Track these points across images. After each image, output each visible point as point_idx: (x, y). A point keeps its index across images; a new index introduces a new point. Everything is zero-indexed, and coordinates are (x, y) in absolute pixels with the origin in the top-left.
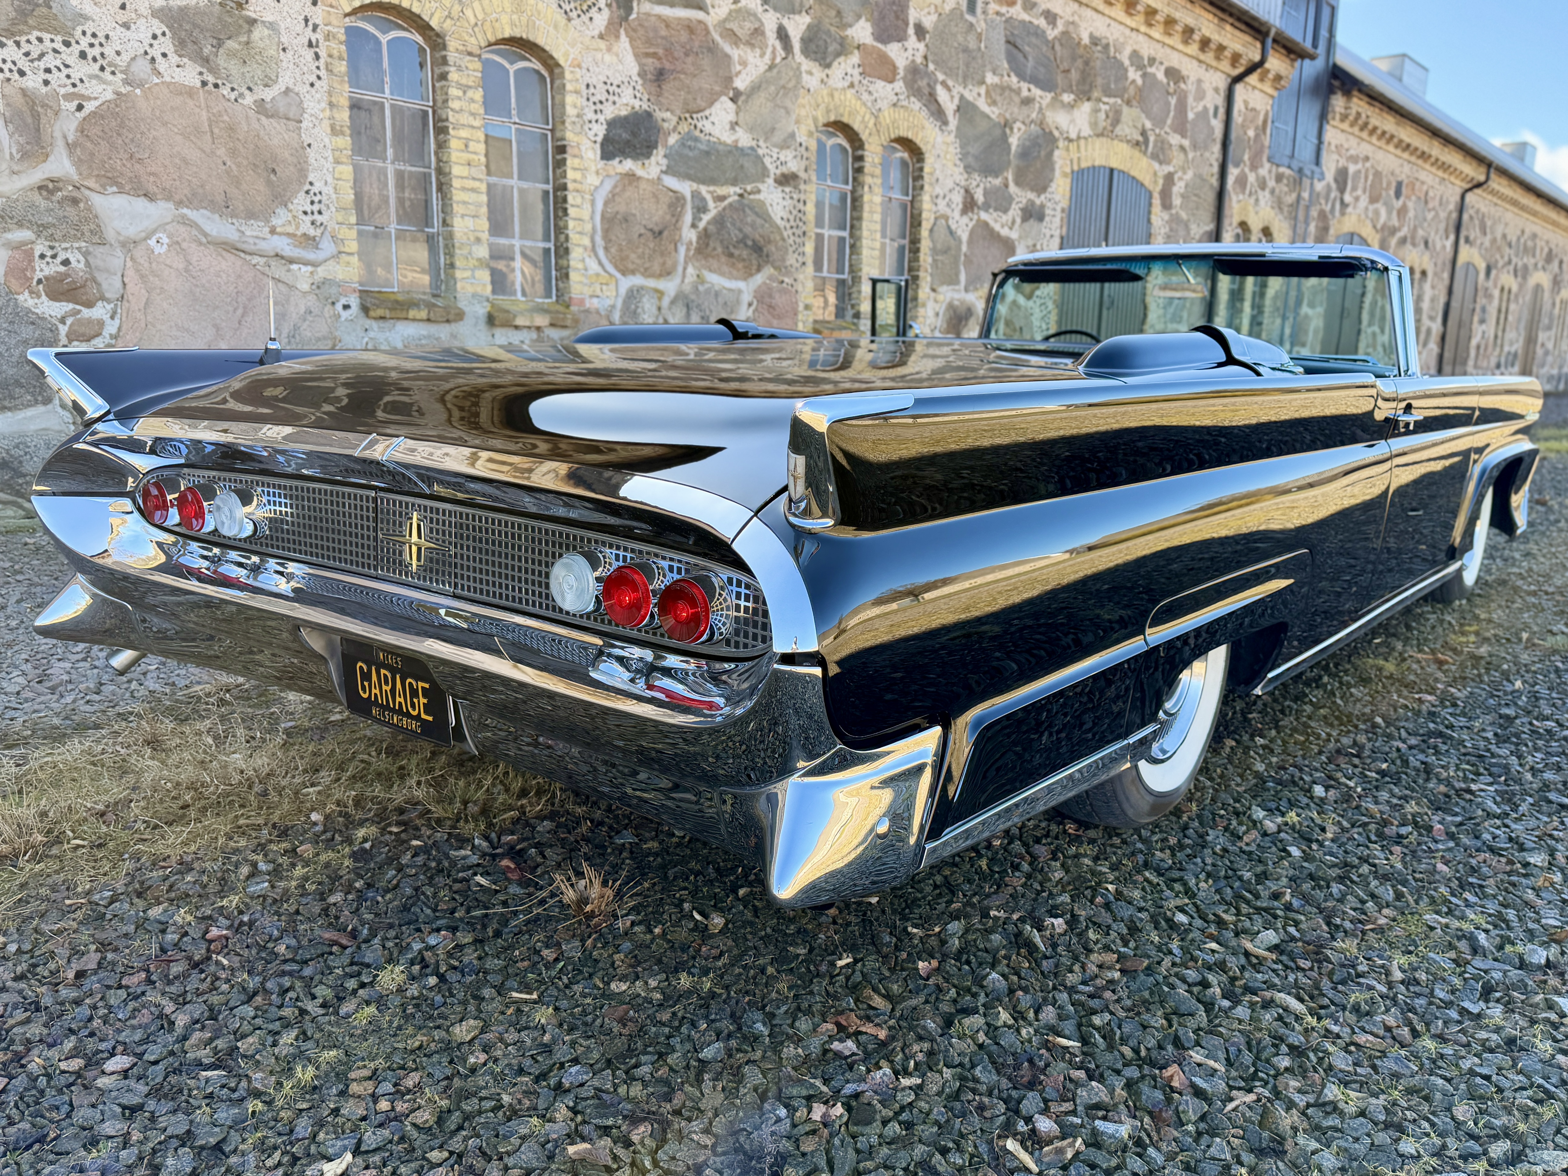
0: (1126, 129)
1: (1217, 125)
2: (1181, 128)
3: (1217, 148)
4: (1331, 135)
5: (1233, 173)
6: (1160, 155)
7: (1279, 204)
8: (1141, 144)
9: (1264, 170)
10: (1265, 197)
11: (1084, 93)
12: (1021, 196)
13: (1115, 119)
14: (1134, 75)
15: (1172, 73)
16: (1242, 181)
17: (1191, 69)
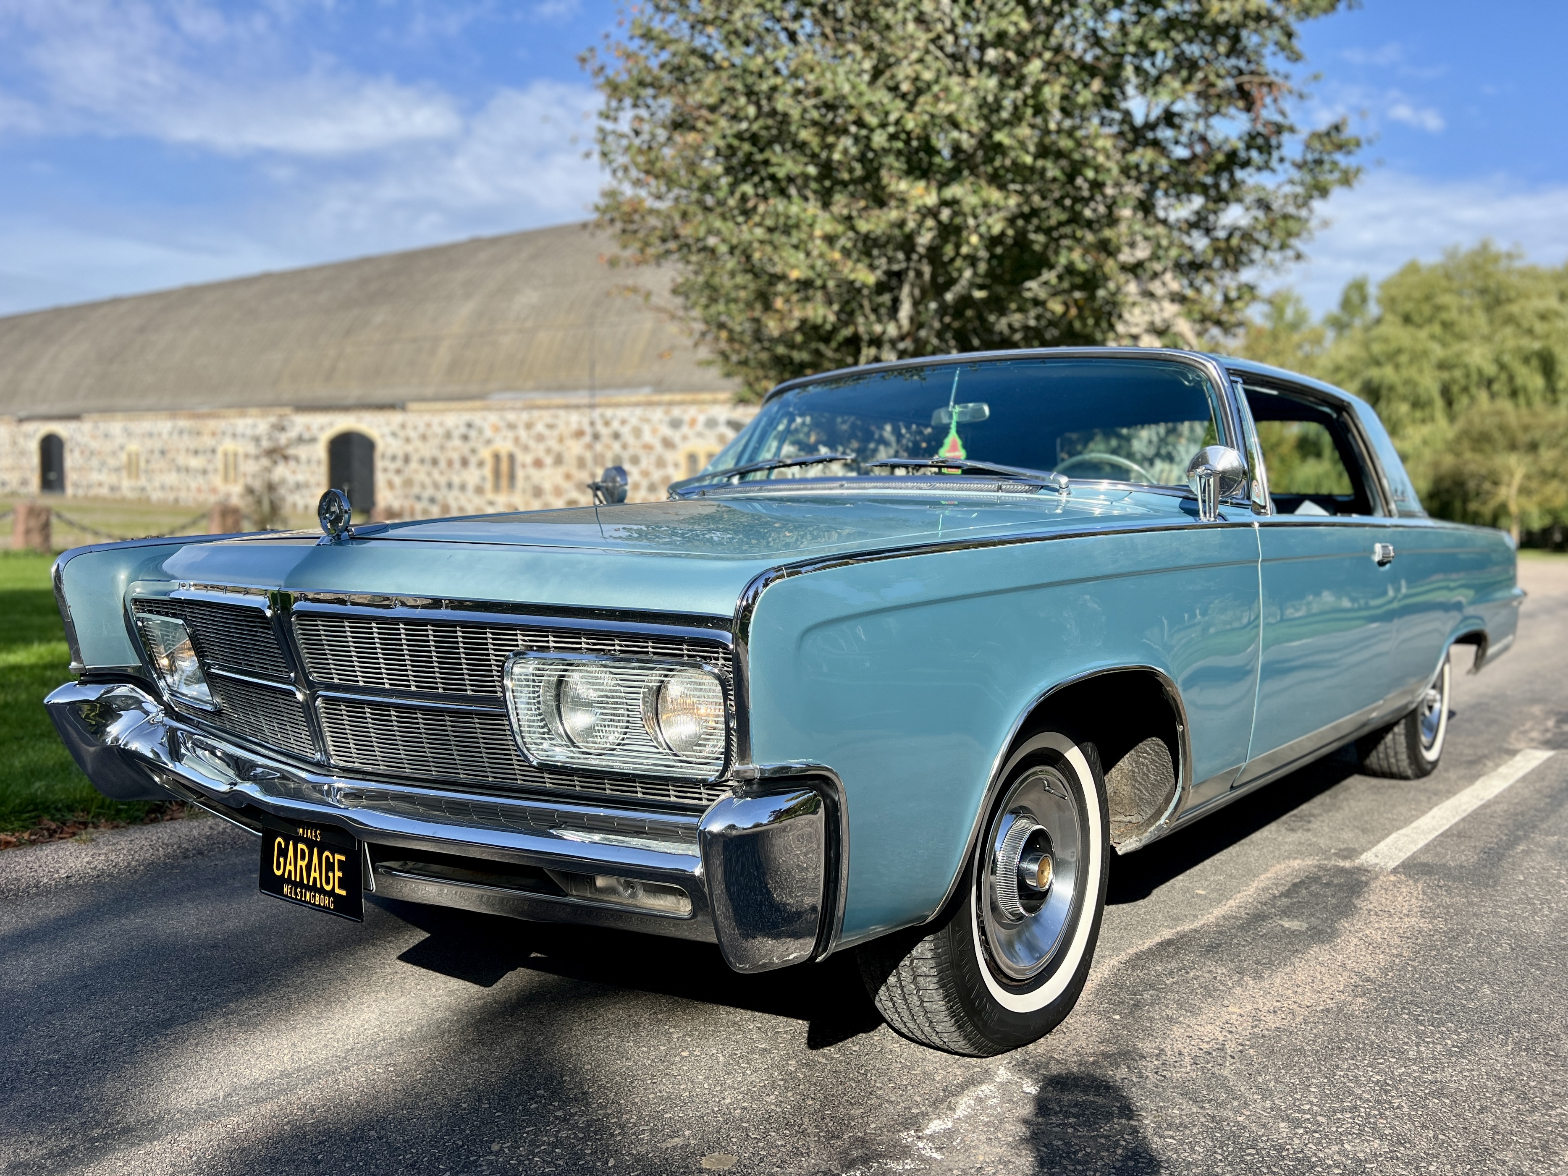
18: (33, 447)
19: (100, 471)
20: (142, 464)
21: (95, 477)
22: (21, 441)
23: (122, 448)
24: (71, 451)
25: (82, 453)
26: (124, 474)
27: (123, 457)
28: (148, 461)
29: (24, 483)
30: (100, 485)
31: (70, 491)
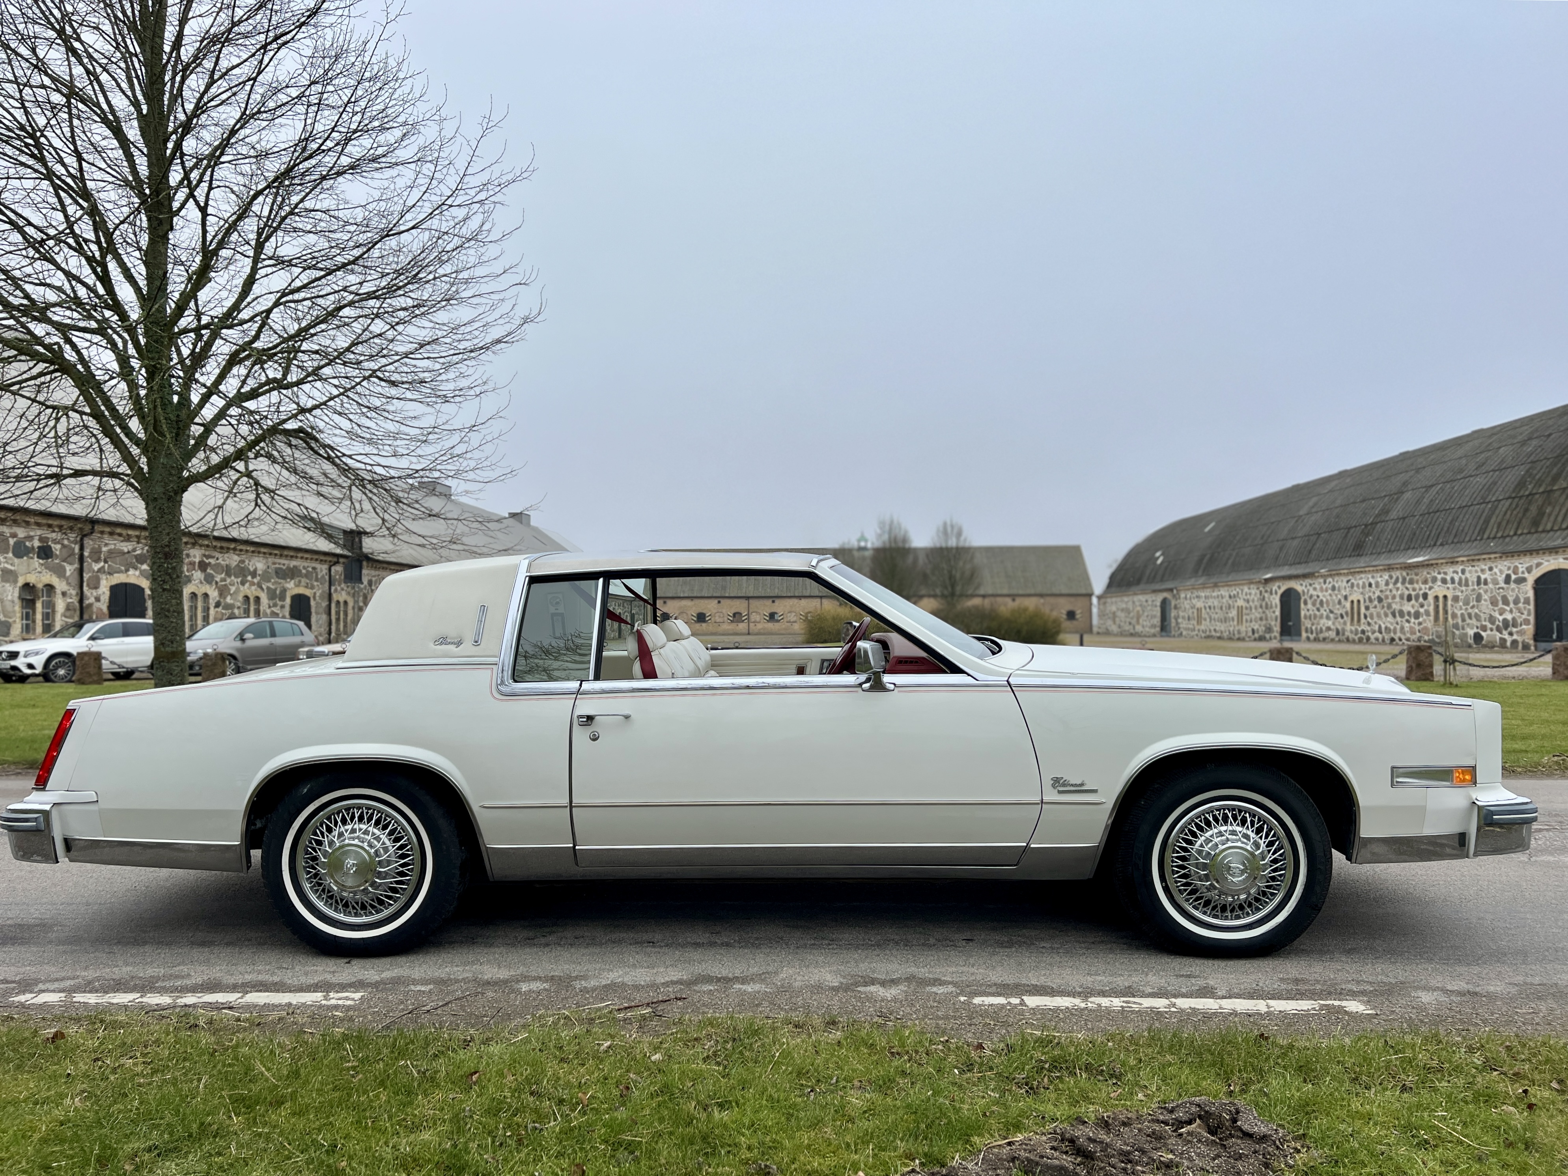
0: (303, 583)
1: (327, 577)
2: (317, 580)
3: (327, 584)
4: (364, 572)
5: (333, 588)
6: (312, 588)
7: (348, 593)
8: (306, 587)
9: (343, 585)
10: (344, 593)
11: (292, 579)
12: (280, 603)
13: (300, 582)
14: (304, 571)
15: (314, 568)
16: (336, 590)
17: (318, 566)
18: (1276, 600)
19: (1328, 618)
20: (1363, 610)
21: (1325, 623)
22: (1266, 595)
23: (1346, 598)
24: (1306, 603)
25: (1314, 604)
26: (1348, 619)
27: (1348, 605)
28: (1367, 608)
29: (1269, 630)
30: (1329, 629)
31: (1304, 635)
